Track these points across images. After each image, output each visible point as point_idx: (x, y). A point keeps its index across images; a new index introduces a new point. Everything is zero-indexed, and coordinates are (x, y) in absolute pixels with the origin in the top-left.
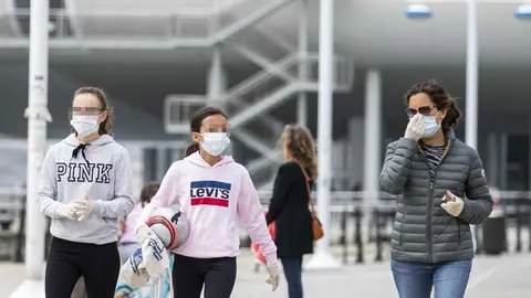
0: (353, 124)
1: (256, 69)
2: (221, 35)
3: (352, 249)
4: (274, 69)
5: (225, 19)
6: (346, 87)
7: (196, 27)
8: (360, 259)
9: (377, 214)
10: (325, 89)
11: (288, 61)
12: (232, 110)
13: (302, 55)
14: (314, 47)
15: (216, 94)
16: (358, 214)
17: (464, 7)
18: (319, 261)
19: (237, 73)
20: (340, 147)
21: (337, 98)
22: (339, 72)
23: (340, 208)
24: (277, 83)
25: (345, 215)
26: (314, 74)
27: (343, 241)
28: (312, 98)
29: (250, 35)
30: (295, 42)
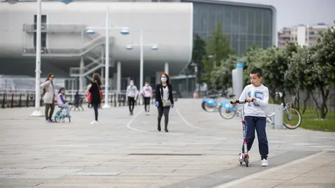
0: (114, 74)
1: (91, 61)
2: (83, 53)
3: (114, 104)
4: (96, 61)
5: (84, 50)
6: (113, 66)
7: (77, 52)
8: (115, 106)
9: (119, 95)
10: (107, 66)
11: (99, 59)
12: (86, 71)
13: (102, 58)
14: (105, 56)
15: (82, 67)
16: (115, 95)
17: (139, 47)
18: (105, 106)
19: (87, 62)
20: (111, 80)
21: (110, 68)
22: (111, 62)
23: (110, 94)
24: (96, 65)
25: (112, 96)
26: (105, 63)
27: (111, 102)
28: (104, 68)
29: (90, 53)
30: (100, 54)
